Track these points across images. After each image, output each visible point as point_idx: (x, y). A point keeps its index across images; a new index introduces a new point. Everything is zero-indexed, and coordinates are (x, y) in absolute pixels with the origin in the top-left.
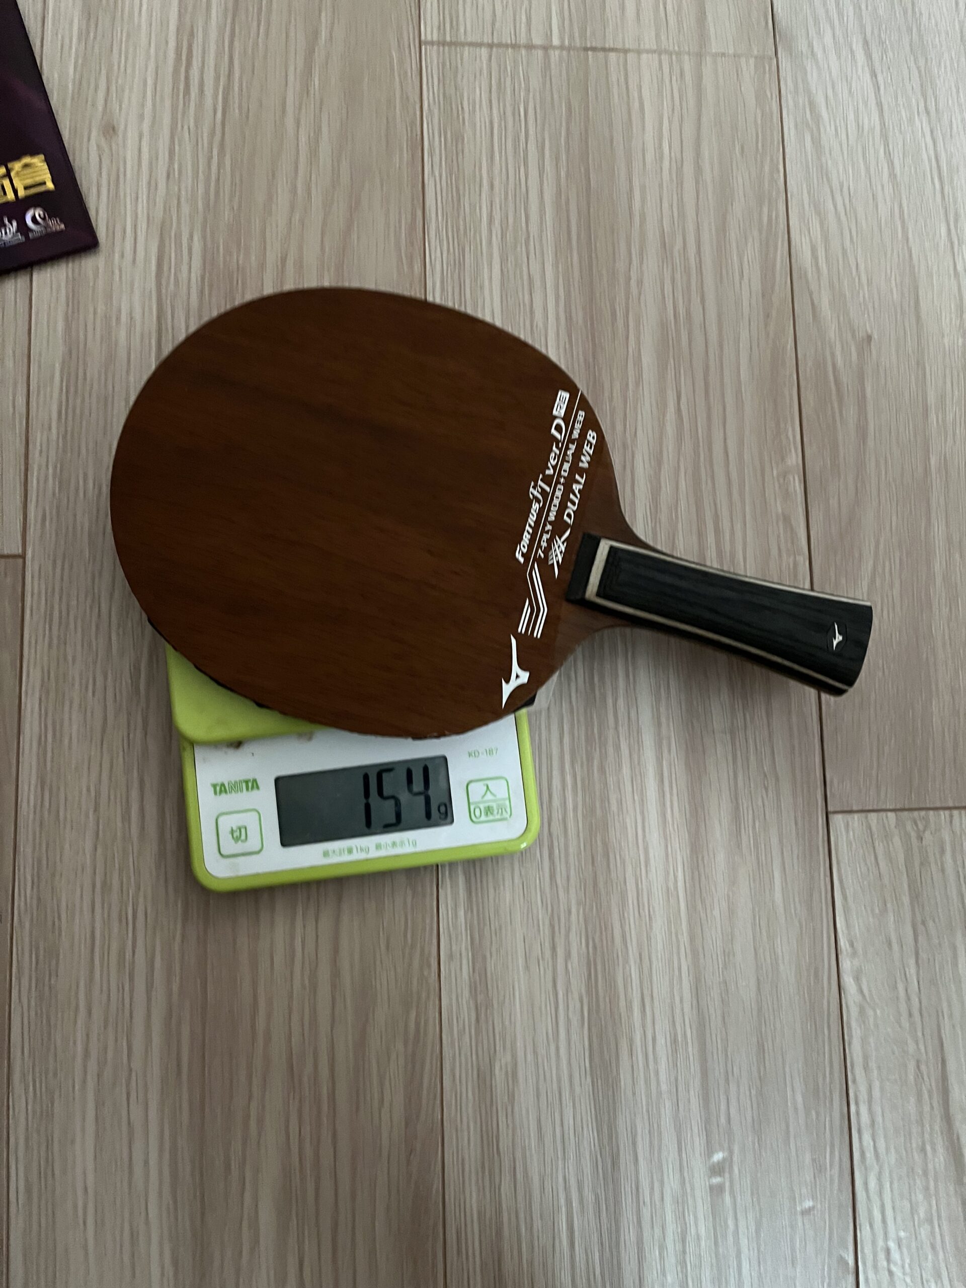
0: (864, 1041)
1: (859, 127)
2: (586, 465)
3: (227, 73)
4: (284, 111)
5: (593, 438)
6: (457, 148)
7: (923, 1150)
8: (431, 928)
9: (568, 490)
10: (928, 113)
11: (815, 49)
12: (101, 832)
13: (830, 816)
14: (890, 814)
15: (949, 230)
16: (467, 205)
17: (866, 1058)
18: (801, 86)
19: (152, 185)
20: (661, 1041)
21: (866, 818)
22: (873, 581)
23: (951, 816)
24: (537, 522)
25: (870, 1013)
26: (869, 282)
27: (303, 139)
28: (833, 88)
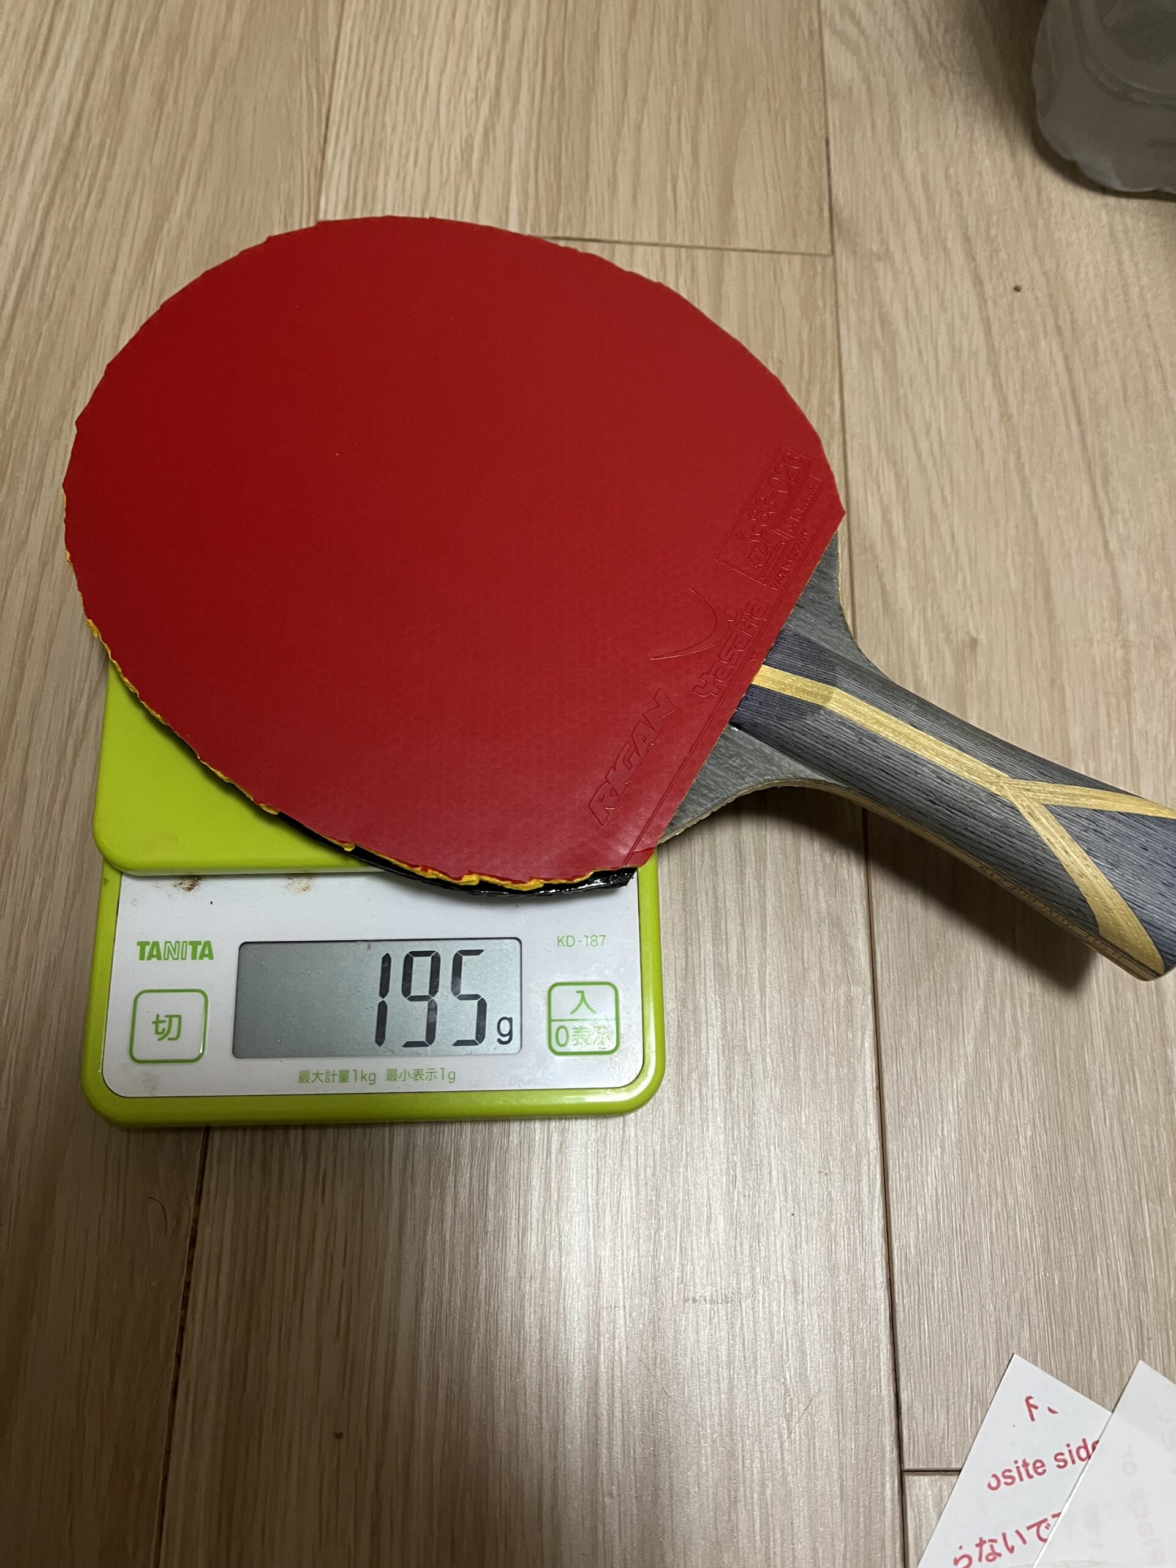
1: (956, 351)
11: (892, 247)
13: (909, 1479)
15: (1095, 494)
18: (868, 293)
26: (973, 561)
28: (916, 298)
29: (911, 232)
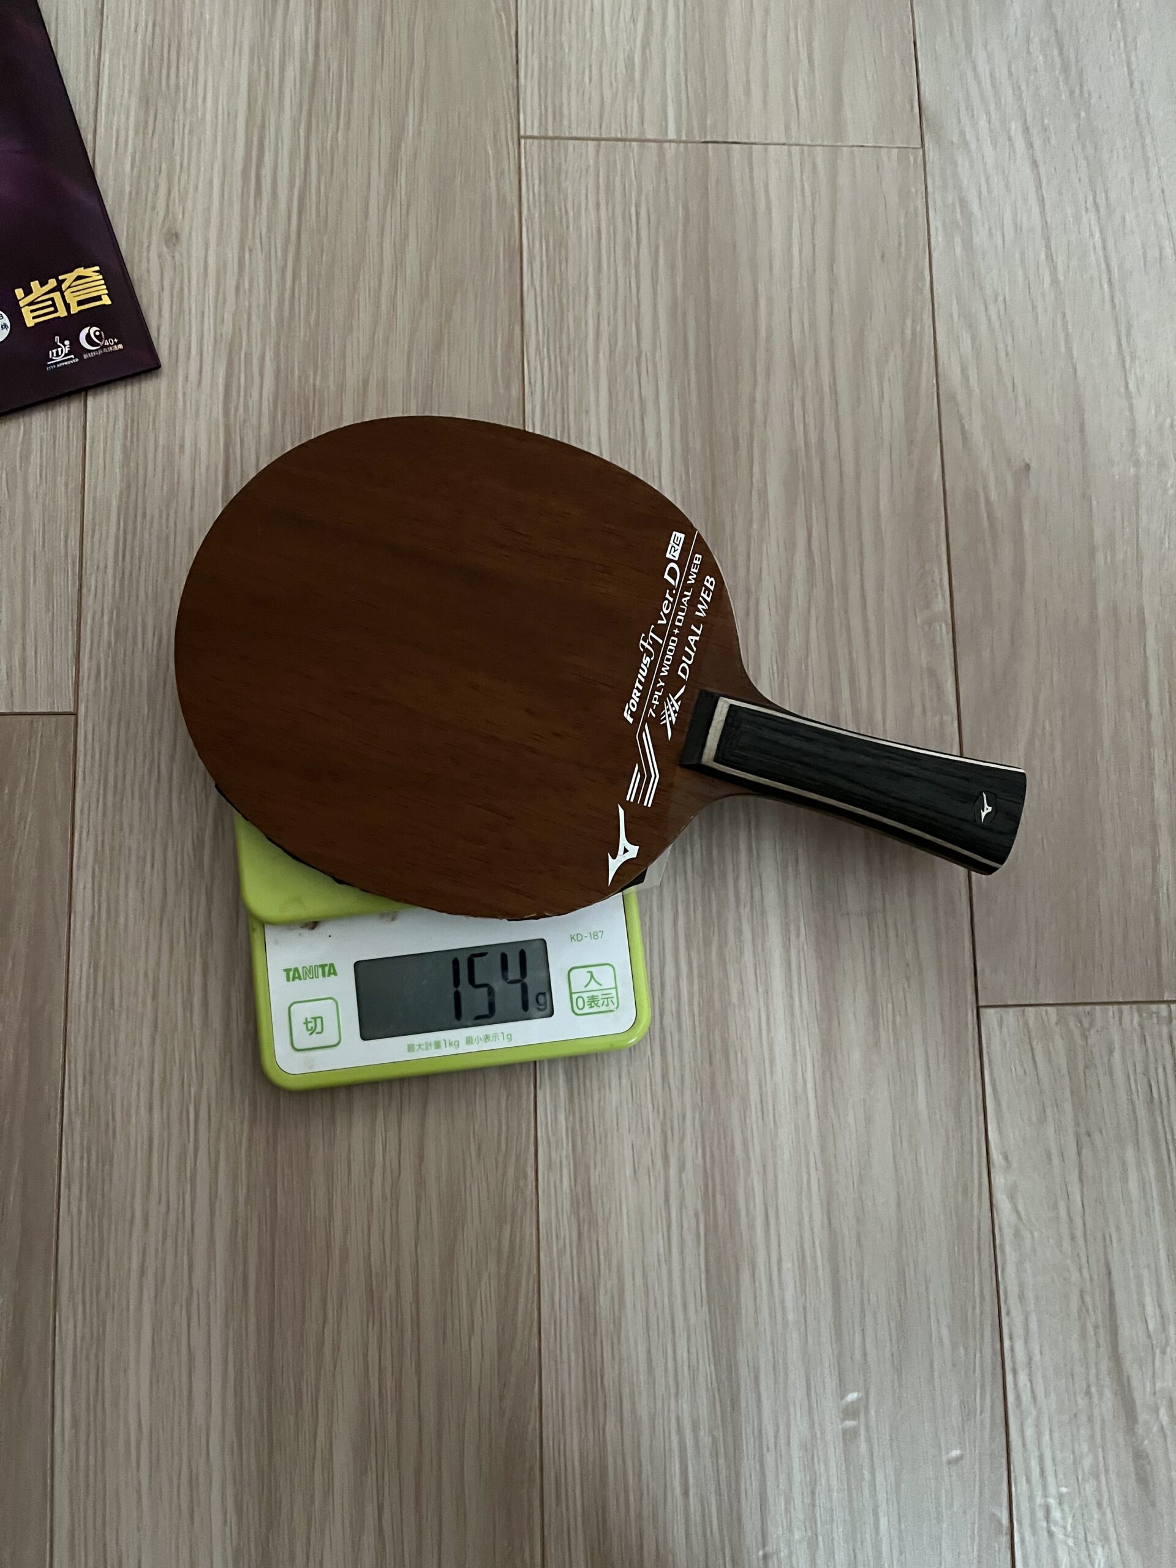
0: (1019, 1265)
1: (1017, 228)
2: (703, 614)
3: (302, 170)
4: (366, 217)
5: (711, 584)
6: (560, 256)
7: (1088, 1393)
8: (528, 1133)
9: (683, 642)
10: (1097, 209)
11: (968, 136)
12: (160, 1022)
13: (982, 1010)
14: (1049, 1009)
15: (1120, 344)
16: (571, 318)
17: (1022, 1286)
18: (950, 182)
19: (220, 302)
20: (787, 1265)
21: (1024, 1011)
22: (1030, 743)
23: (1121, 1013)
24: (648, 678)
25: (1027, 1235)
26: (1028, 403)
27: (387, 245)
29: (983, 122)
